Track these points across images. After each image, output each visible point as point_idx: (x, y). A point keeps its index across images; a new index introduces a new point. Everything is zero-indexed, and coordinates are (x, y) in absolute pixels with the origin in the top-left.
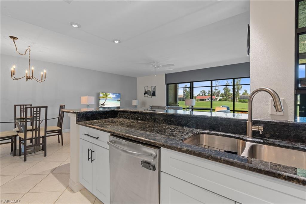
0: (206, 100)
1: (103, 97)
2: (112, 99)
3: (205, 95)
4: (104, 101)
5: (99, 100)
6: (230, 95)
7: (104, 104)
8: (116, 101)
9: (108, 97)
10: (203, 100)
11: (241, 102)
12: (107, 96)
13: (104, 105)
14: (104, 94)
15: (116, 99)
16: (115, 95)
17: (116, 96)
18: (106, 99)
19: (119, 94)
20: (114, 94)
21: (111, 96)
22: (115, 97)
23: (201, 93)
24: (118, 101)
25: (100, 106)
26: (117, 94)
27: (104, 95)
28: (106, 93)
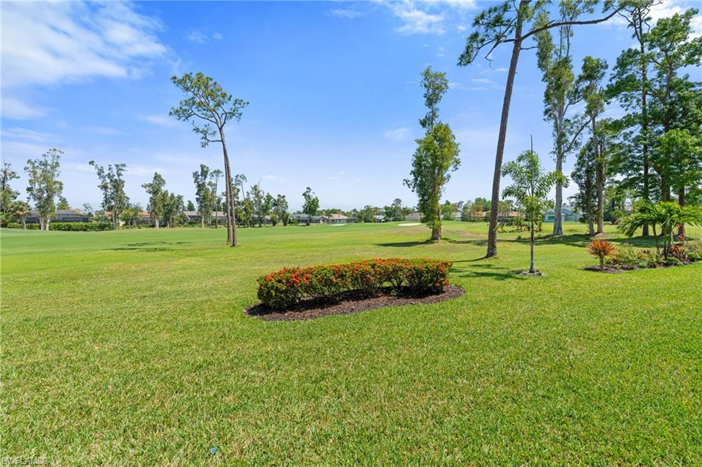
11: (60, 230)
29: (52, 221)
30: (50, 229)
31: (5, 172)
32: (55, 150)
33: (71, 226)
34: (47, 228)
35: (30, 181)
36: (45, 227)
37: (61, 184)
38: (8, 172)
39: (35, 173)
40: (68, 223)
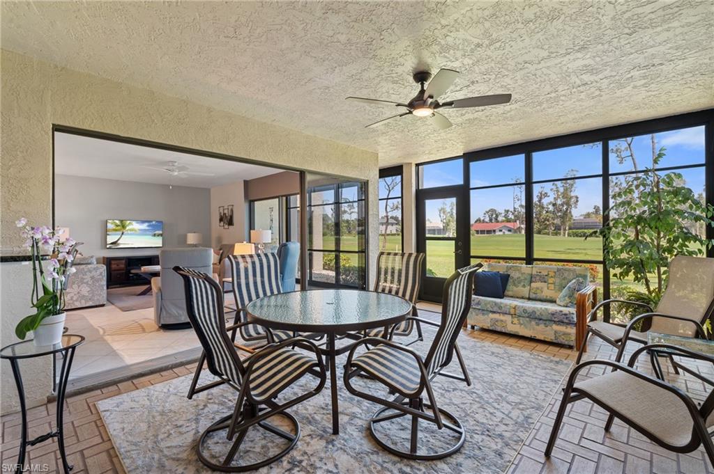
0: (494, 231)
1: (116, 230)
2: (138, 232)
3: (497, 221)
4: (118, 237)
5: (107, 235)
6: (548, 221)
7: (119, 242)
8: (150, 237)
9: (127, 228)
10: (489, 232)
11: (577, 236)
12: (124, 227)
13: (118, 244)
14: (118, 222)
15: (150, 233)
16: (147, 224)
17: (148, 226)
18: (123, 234)
19: (157, 222)
20: (143, 222)
21: (136, 226)
22: (147, 228)
23: (487, 216)
24: (155, 235)
25: (108, 246)
26: (152, 221)
27: (117, 226)
28: (121, 221)
29: (570, 229)
30: (569, 235)
31: (541, 194)
32: (572, 170)
33: (586, 233)
34: (566, 236)
35: (555, 198)
36: (564, 233)
37: (577, 198)
38: (543, 193)
39: (558, 191)
40: (583, 230)
